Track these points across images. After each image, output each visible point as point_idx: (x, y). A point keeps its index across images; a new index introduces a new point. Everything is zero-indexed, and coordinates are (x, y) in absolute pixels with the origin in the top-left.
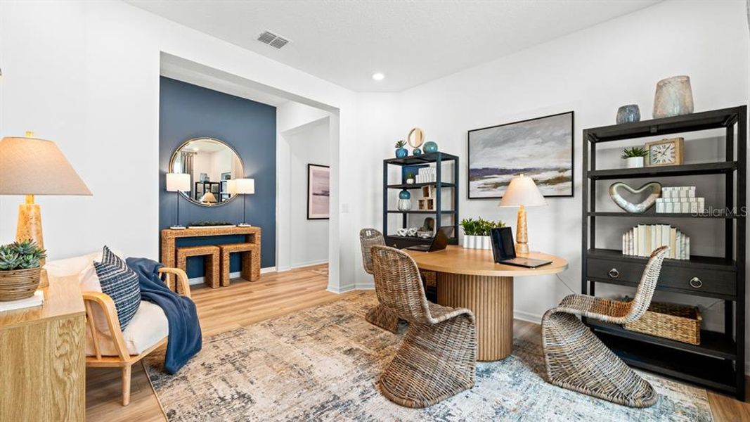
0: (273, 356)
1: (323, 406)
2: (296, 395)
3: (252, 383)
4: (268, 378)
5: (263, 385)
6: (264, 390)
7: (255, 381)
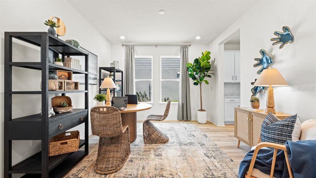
0: (192, 170)
1: (185, 145)
2: (190, 150)
3: (204, 160)
4: (197, 159)
5: (200, 157)
6: (200, 155)
7: (202, 160)
